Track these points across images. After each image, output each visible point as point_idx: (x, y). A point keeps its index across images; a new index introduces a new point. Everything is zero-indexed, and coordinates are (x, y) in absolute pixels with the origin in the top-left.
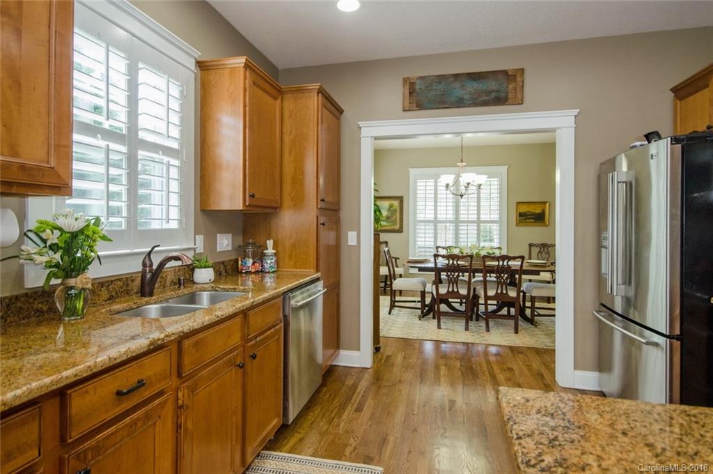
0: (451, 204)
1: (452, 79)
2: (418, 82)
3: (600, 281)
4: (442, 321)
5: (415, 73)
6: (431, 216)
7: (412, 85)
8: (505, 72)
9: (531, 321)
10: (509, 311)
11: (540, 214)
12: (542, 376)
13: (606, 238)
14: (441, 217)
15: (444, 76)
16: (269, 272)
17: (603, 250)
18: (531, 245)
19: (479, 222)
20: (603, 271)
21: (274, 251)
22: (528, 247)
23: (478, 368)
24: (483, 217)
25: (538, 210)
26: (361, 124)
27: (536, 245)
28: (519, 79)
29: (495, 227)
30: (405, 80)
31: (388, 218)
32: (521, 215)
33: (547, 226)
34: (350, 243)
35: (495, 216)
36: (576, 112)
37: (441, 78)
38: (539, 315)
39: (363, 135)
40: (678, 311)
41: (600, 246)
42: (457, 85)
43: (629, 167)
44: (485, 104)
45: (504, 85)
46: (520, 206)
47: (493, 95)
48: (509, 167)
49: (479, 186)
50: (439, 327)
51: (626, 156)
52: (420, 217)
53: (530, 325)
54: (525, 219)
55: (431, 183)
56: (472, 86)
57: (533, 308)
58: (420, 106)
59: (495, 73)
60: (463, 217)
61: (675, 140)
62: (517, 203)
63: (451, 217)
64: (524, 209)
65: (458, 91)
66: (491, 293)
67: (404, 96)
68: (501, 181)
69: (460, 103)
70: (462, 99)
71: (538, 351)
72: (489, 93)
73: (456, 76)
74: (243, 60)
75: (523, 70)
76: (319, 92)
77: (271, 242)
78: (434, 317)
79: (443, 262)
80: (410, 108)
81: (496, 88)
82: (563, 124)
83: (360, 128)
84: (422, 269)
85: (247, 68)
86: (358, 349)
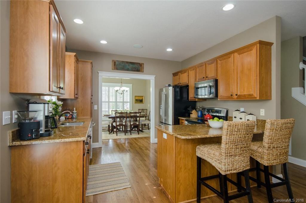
0: (114, 96)
1: (126, 63)
2: (117, 62)
3: (160, 116)
4: (118, 134)
6: (107, 100)
7: (115, 63)
8: (139, 63)
9: (142, 131)
10: (135, 129)
12: (147, 142)
13: (161, 107)
14: (110, 100)
15: (124, 61)
16: (75, 118)
17: (161, 109)
18: (139, 110)
19: (123, 102)
20: (161, 114)
21: (76, 111)
23: (132, 143)
24: (125, 101)
25: (141, 99)
26: (99, 72)
28: (142, 66)
30: (113, 61)
32: (136, 100)
33: (143, 103)
34: (95, 109)
35: (129, 101)
36: (155, 76)
38: (143, 129)
39: (99, 75)
40: (173, 121)
41: (160, 108)
42: (127, 65)
43: (166, 91)
44: (134, 71)
45: (139, 67)
46: (136, 97)
47: (137, 69)
49: (127, 91)
50: (117, 135)
51: (165, 89)
52: (103, 100)
53: (141, 132)
55: (107, 88)
56: (131, 65)
57: (142, 128)
58: (117, 69)
59: (137, 63)
60: (118, 100)
61: (173, 87)
62: (135, 96)
63: (114, 100)
65: (127, 66)
66: (132, 123)
67: (112, 65)
68: (130, 89)
70: (129, 69)
71: (145, 138)
72: (135, 68)
73: (127, 62)
74: (75, 54)
75: (143, 64)
76: (91, 63)
77: (75, 108)
78: (113, 133)
79: (118, 115)
80: (114, 69)
81: (137, 67)
82: (152, 79)
83: (98, 73)
84: (110, 118)
85: (75, 56)
86: (98, 142)
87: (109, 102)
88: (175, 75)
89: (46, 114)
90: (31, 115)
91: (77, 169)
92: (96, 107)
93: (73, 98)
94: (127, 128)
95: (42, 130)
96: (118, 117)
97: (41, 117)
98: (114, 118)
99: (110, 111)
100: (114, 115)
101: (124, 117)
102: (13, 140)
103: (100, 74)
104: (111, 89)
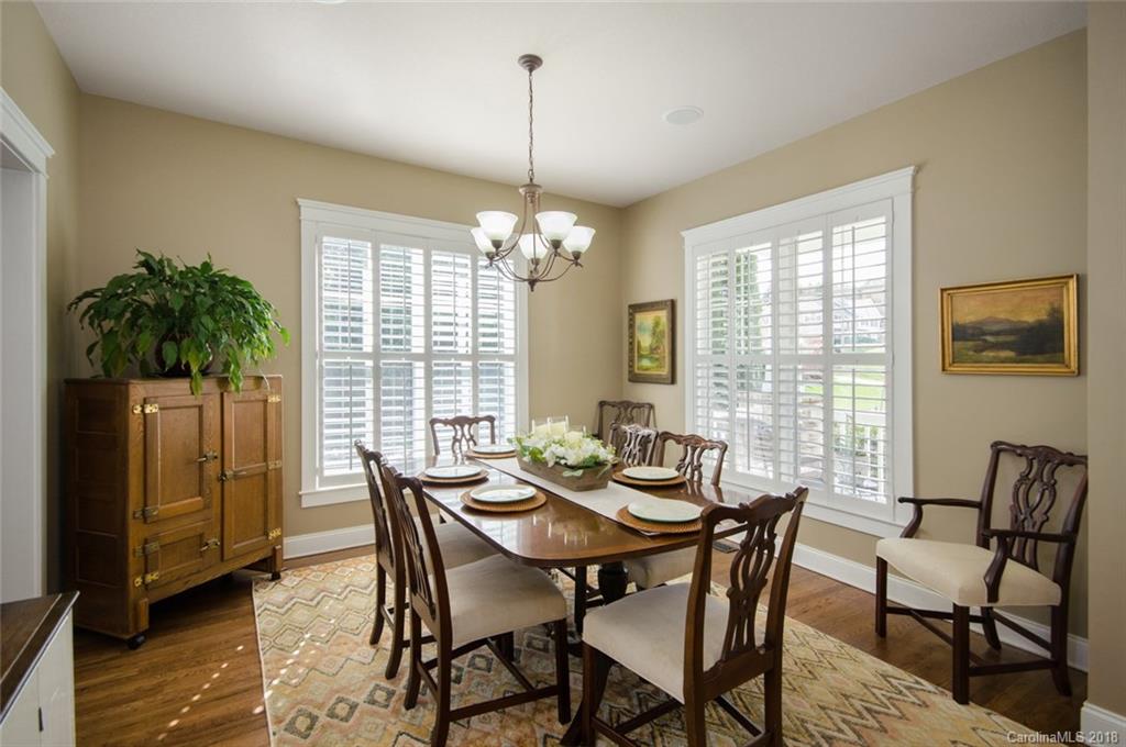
11: (1040, 325)
18: (998, 449)
22: (988, 454)
25: (1032, 314)
27: (1019, 451)
31: (653, 350)
32: (960, 333)
33: (1071, 374)
48: (918, 170)
54: (979, 350)
62: (944, 290)
64: (970, 311)
68: (892, 223)
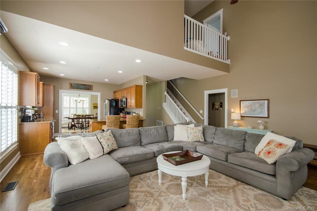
2: (73, 84)
5: (72, 82)
6: (68, 107)
7: (71, 84)
8: (89, 85)
19: (83, 108)
24: (84, 107)
27: (95, 113)
29: (88, 109)
30: (70, 83)
32: (94, 106)
35: (88, 107)
37: (78, 84)
42: (81, 86)
44: (86, 90)
45: (90, 87)
50: (75, 131)
56: (83, 86)
58: (73, 88)
60: (78, 107)
62: (93, 104)
63: (75, 107)
67: (70, 86)
68: (89, 98)
69: (81, 89)
73: (81, 84)
74: (42, 82)
75: (92, 86)
76: (54, 86)
77: (42, 112)
78: (72, 129)
79: (76, 117)
80: (71, 88)
81: (88, 87)
82: (99, 94)
83: (59, 90)
84: (69, 119)
85: (43, 83)
86: (58, 133)
87: (70, 108)
88: (114, 92)
89: (33, 113)
90: (27, 114)
91: (47, 133)
92: (57, 111)
93: (41, 106)
94: (83, 126)
95: (31, 119)
96: (75, 118)
97: (30, 114)
98: (73, 119)
99: (71, 115)
100: (73, 117)
101: (80, 118)
102: (21, 122)
103: (60, 91)
104: (72, 98)
